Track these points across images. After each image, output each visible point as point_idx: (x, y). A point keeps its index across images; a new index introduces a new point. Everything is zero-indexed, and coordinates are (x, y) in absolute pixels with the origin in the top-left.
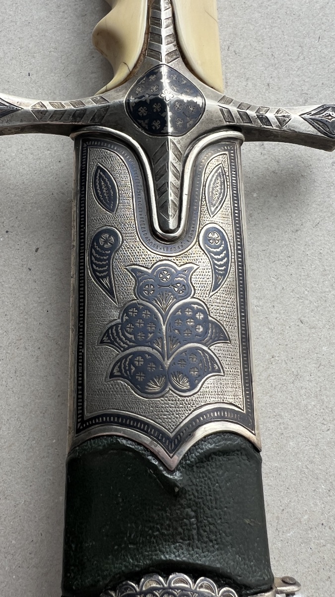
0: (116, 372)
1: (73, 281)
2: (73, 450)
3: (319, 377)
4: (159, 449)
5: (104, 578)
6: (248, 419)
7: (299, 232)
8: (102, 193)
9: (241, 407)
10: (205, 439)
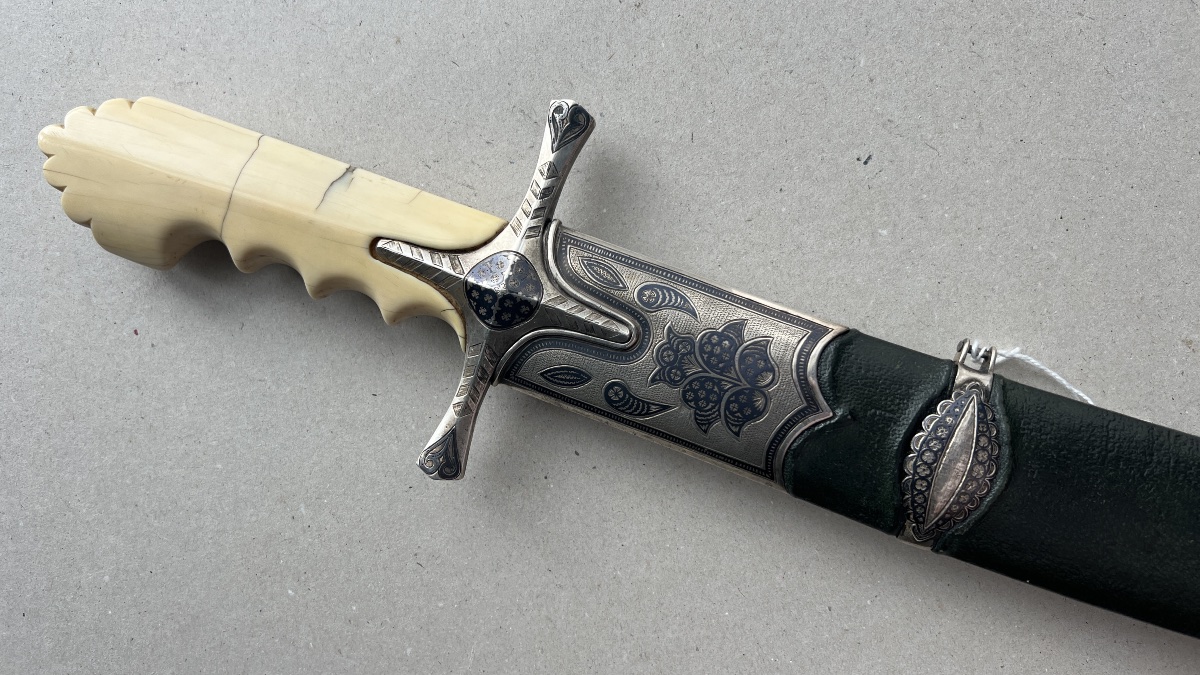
0: (736, 430)
1: (640, 434)
2: (786, 488)
3: (808, 227)
4: (811, 420)
5: (893, 499)
6: (818, 331)
7: (661, 184)
8: (569, 380)
9: (805, 333)
10: (819, 378)
